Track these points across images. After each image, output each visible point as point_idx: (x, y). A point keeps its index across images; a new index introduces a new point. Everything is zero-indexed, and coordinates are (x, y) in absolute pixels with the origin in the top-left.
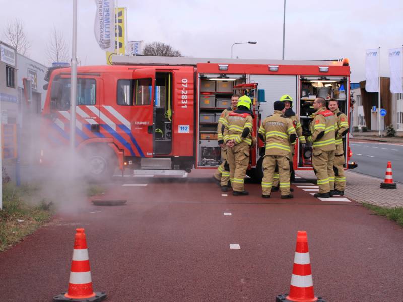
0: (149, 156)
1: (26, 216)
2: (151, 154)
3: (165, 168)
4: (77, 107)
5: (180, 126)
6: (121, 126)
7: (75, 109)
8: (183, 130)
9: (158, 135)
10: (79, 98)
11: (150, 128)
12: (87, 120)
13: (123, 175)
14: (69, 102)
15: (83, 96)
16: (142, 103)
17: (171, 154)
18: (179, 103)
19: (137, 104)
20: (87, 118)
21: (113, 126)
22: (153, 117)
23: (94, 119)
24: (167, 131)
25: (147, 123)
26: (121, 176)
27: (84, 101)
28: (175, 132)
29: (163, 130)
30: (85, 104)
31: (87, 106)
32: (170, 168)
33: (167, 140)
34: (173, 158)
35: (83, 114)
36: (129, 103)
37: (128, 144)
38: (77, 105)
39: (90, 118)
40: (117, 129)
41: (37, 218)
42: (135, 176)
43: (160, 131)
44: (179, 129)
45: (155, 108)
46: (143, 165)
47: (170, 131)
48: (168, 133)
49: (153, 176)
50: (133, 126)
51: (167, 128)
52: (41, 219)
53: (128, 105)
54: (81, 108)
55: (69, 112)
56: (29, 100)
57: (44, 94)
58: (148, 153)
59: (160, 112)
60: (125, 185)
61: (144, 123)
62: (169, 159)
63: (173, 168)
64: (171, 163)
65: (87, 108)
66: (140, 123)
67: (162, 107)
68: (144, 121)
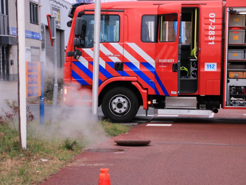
0: (174, 95)
1: (49, 155)
2: (175, 93)
3: (190, 108)
4: (101, 44)
5: (206, 64)
6: (145, 64)
7: (99, 47)
8: (209, 68)
9: (183, 73)
10: (103, 35)
11: (175, 66)
12: (110, 57)
13: (147, 115)
14: (93, 39)
15: (106, 32)
16: (167, 40)
17: (196, 93)
18: (206, 39)
19: (161, 41)
20: (110, 56)
21: (136, 63)
22: (179, 54)
23: (117, 57)
24: (192, 69)
25: (172, 61)
26: (145, 115)
27: (107, 39)
28: (201, 70)
29: (189, 68)
30: (108, 41)
31: (111, 44)
32: (195, 108)
33: (192, 78)
34: (199, 98)
35: (107, 52)
36: (153, 40)
37: (152, 82)
38: (100, 43)
39: (114, 56)
40: (140, 66)
41: (61, 158)
42: (159, 116)
43: (186, 69)
44: (206, 67)
45: (180, 45)
46: (168, 104)
47: (196, 69)
48: (194, 71)
49: (177, 116)
50: (158, 64)
51: (193, 66)
52: (65, 158)
53: (152, 42)
54: (104, 45)
55: (93, 50)
56: (53, 38)
57: (68, 31)
58: (172, 92)
59: (186, 50)
60: (149, 125)
61: (169, 61)
62: (195, 98)
63: (198, 108)
64: (196, 102)
65: (111, 45)
66: (165, 61)
67: (188, 44)
68: (168, 58)
